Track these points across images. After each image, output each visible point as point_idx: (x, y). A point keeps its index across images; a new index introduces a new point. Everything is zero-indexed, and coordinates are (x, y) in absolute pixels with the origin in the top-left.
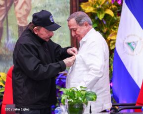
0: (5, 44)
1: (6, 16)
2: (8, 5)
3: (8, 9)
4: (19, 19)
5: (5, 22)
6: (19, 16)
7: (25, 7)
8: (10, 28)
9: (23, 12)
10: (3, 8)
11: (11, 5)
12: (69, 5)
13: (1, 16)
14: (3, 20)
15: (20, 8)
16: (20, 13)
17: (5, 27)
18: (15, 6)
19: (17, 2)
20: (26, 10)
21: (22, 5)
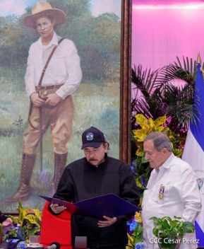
0: (38, 175)
1: (41, 140)
2: (43, 128)
3: (42, 133)
4: (56, 145)
5: (38, 148)
6: (56, 141)
7: (64, 131)
8: (44, 155)
9: (62, 137)
10: (37, 131)
11: (47, 128)
12: (118, 132)
13: (34, 140)
14: (36, 145)
15: (58, 133)
16: (58, 139)
17: (38, 154)
18: (52, 129)
19: (55, 125)
20: (65, 135)
21: (61, 128)
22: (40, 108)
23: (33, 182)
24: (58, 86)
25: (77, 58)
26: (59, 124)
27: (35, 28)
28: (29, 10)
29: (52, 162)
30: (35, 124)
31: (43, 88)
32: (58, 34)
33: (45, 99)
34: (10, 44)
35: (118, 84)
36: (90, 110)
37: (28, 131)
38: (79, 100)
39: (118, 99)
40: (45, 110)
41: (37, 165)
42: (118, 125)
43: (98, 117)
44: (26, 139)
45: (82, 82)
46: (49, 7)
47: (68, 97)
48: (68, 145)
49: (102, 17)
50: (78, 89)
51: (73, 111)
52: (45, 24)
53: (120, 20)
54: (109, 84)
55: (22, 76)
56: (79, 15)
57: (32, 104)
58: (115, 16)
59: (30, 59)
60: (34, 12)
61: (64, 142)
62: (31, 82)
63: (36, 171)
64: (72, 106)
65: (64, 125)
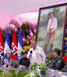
4: (51, 42)
6: (51, 41)
7: (53, 39)
8: (49, 45)
22: (49, 34)
23: (47, 51)
24: (53, 29)
25: (57, 22)
26: (52, 37)
27: (50, 16)
28: (49, 12)
29: (50, 46)
30: (48, 38)
31: (50, 29)
32: (54, 17)
33: (50, 32)
34: (45, 20)
35: (64, 27)
36: (58, 34)
37: (47, 39)
38: (56, 31)
39: (63, 31)
40: (50, 34)
41: (48, 47)
42: (63, 37)
43: (59, 35)
44: (46, 41)
45: (57, 27)
46: (53, 11)
47: (54, 31)
48: (53, 42)
49: (62, 12)
50: (56, 29)
51: (55, 34)
52: (52, 15)
53: (65, 12)
54: (62, 27)
55: (47, 27)
56: (58, 12)
57: (48, 33)
58: (65, 11)
59: (48, 23)
60: (50, 13)
61: (53, 41)
62: (48, 28)
63: (47, 48)
64: (55, 33)
65: (53, 37)
